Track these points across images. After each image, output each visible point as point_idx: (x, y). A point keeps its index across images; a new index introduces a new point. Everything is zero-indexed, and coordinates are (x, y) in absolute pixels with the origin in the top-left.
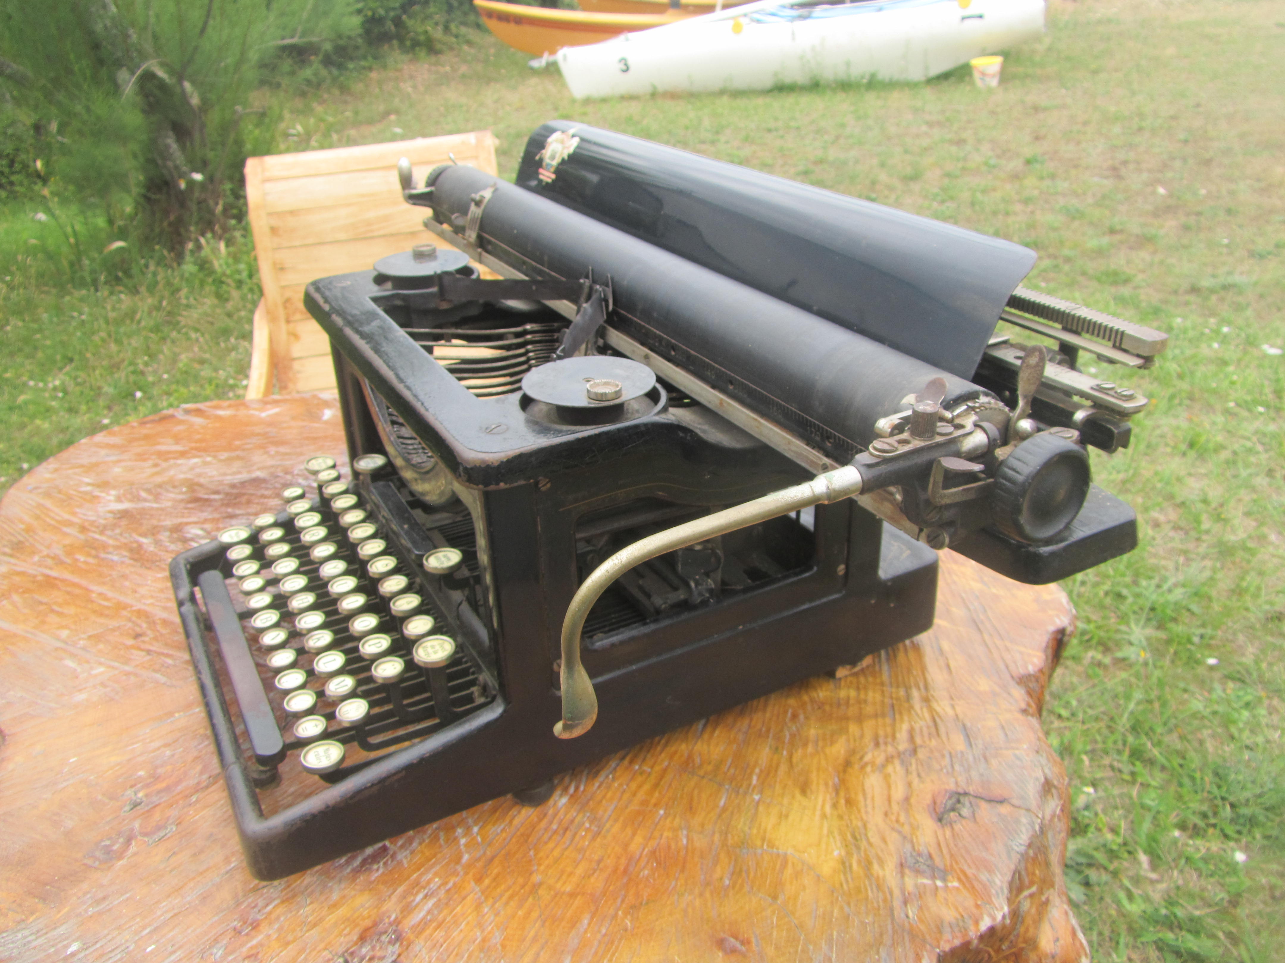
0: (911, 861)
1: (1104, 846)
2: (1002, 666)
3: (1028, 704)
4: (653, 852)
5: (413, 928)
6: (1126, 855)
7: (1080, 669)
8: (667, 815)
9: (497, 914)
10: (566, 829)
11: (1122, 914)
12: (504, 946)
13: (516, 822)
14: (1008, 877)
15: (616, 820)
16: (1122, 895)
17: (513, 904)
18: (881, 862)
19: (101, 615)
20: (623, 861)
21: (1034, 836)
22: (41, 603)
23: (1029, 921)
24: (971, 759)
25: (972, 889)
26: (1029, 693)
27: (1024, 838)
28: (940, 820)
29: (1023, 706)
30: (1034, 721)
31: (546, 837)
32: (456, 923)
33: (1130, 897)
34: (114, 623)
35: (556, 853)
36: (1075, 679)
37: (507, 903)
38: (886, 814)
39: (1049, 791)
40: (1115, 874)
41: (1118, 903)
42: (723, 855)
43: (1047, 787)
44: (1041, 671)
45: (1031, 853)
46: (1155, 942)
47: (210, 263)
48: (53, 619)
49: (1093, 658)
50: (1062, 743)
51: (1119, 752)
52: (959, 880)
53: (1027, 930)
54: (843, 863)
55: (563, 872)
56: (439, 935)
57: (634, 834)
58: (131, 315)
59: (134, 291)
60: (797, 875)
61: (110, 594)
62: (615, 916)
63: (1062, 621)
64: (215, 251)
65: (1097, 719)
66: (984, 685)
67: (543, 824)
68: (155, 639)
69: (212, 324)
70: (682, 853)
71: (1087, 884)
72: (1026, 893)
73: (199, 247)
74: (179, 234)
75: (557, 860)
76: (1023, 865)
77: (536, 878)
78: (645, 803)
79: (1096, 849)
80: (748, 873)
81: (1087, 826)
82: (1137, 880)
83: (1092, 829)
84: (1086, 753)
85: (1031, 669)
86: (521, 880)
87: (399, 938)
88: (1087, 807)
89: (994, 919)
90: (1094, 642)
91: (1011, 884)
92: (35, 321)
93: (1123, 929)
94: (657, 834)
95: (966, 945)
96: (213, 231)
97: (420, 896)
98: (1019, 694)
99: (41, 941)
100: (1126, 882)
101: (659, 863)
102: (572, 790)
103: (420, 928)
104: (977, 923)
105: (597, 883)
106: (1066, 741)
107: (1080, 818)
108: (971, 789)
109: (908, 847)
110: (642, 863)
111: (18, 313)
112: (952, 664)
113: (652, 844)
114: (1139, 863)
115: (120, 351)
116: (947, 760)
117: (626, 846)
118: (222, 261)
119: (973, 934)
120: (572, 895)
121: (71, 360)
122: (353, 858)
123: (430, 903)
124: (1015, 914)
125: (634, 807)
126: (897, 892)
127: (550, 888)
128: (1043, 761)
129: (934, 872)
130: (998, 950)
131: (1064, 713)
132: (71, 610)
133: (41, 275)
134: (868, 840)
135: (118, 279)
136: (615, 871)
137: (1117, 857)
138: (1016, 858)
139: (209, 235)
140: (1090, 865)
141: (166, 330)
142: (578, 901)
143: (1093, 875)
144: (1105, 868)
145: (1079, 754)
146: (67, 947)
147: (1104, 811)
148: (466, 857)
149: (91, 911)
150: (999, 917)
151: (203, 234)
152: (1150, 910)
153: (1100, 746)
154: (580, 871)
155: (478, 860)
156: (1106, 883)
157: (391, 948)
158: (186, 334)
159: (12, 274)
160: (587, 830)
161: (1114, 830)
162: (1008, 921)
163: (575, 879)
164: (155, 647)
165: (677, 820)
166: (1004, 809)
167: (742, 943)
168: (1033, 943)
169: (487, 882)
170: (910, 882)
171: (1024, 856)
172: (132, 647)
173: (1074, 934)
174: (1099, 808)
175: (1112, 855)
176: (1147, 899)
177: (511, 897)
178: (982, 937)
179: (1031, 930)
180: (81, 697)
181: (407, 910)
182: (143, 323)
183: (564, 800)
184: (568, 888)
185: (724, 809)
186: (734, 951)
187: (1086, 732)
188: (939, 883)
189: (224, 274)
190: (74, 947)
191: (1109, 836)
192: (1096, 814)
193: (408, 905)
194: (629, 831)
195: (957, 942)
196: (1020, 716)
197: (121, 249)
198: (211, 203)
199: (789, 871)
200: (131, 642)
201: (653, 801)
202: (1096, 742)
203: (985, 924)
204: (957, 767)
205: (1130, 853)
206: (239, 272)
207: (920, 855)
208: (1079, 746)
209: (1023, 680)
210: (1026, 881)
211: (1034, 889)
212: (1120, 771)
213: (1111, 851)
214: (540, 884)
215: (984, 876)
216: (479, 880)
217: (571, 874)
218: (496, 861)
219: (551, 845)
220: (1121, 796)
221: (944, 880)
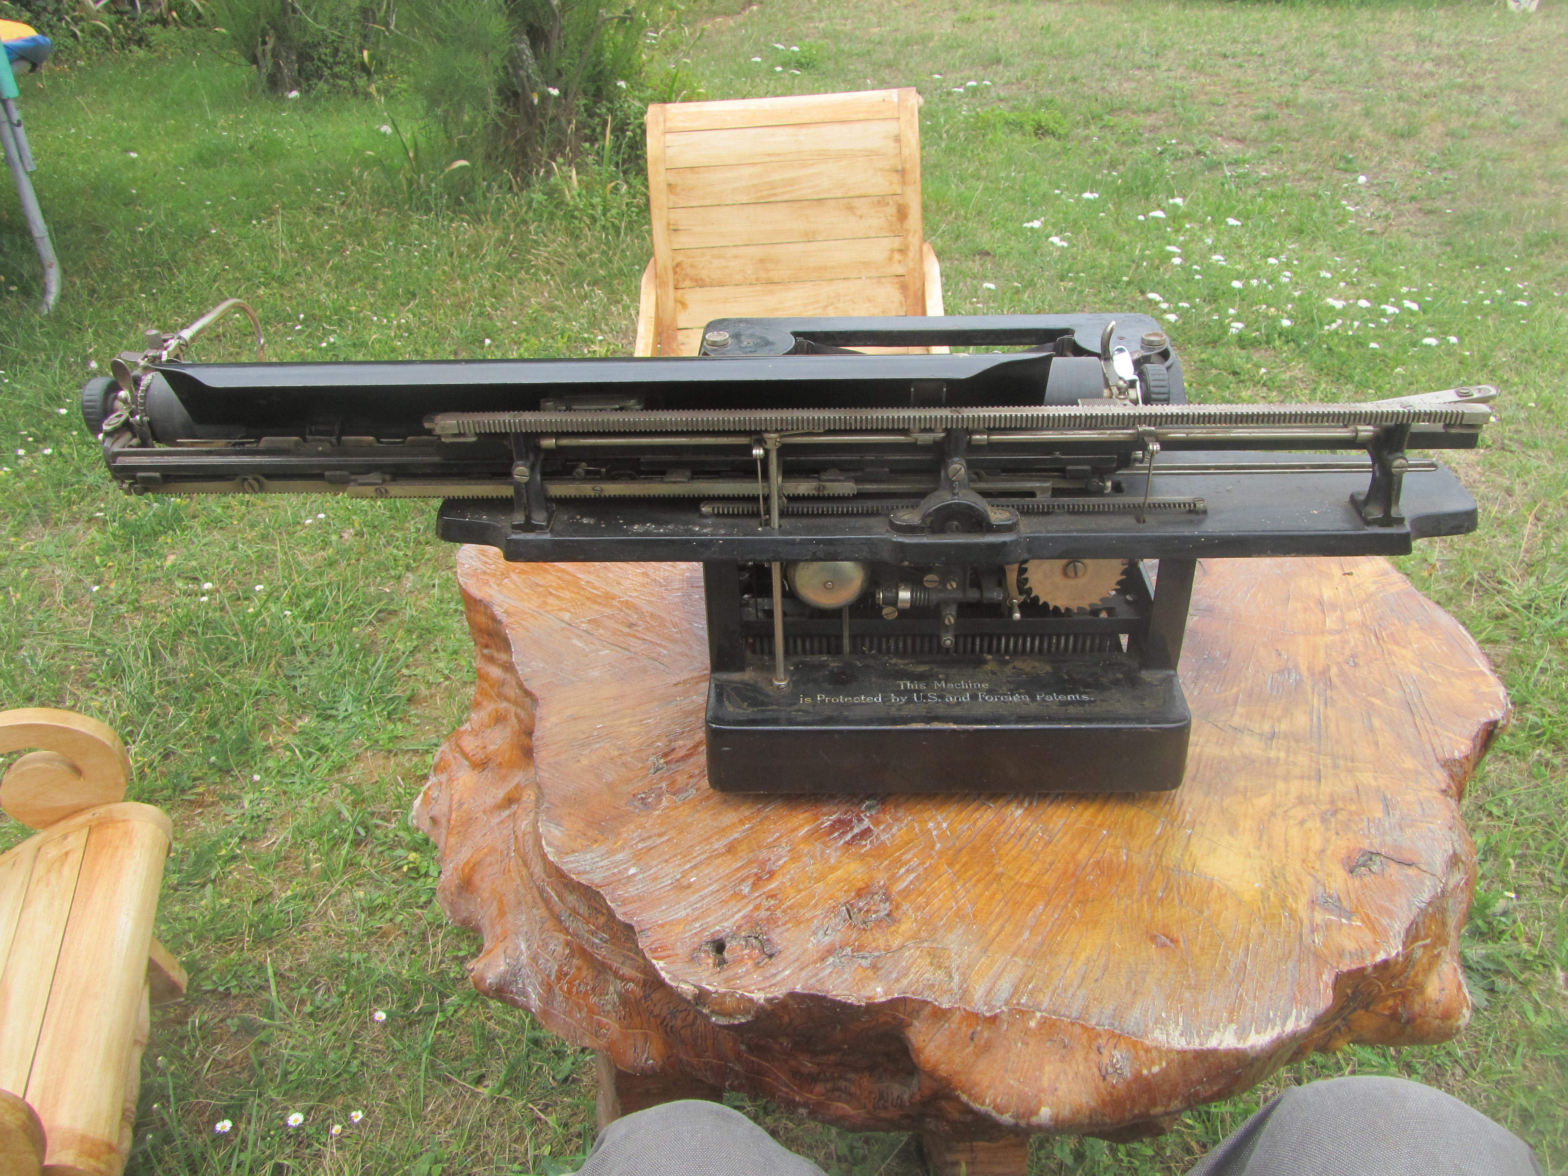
0: (1322, 900)
1: (1518, 955)
2: (1428, 747)
3: (1449, 786)
4: (1097, 863)
5: (900, 893)
6: (1541, 968)
7: (1523, 765)
8: (1109, 835)
9: (968, 892)
10: (1022, 835)
11: (1525, 1025)
12: (975, 916)
13: (980, 823)
14: (1407, 925)
15: (1065, 834)
16: (1529, 1007)
17: (981, 886)
18: (1295, 897)
19: (595, 602)
20: (1071, 865)
21: (1435, 897)
22: (538, 585)
23: (1418, 968)
24: (1387, 825)
25: (1373, 930)
26: (1452, 777)
27: (1426, 896)
28: (1351, 872)
29: (1444, 787)
30: (1453, 803)
31: (1005, 839)
32: (935, 894)
33: (1538, 1011)
34: (608, 611)
35: (1014, 852)
36: (1515, 777)
37: (975, 885)
38: (1304, 861)
39: (1456, 864)
40: (1524, 985)
41: (1523, 1014)
42: (1157, 873)
43: (1454, 860)
44: (1466, 757)
45: (1430, 910)
46: (1556, 1058)
47: (561, 192)
48: (551, 600)
49: (1540, 755)
50: (1487, 843)
51: (1553, 862)
52: (1363, 921)
53: (1416, 975)
54: (1262, 893)
55: (1020, 868)
56: (921, 900)
57: (1081, 846)
58: (475, 248)
59: (477, 219)
60: (1222, 896)
61: (597, 584)
62: (1066, 906)
63: (1496, 714)
64: (567, 178)
65: (1533, 822)
66: (1409, 763)
67: (1002, 829)
68: (647, 629)
69: (561, 264)
70: (1123, 866)
71: (1492, 991)
72: (1420, 943)
73: (549, 172)
74: (525, 155)
75: (1015, 858)
76: (1421, 919)
77: (998, 869)
78: (1089, 823)
79: (1508, 957)
80: (1178, 889)
81: (1502, 932)
82: (1548, 995)
83: (1506, 936)
84: (1514, 857)
85: (1457, 755)
86: (986, 869)
87: (887, 898)
88: (1504, 913)
89: (1389, 954)
90: (1545, 738)
91: (1408, 931)
92: (375, 246)
93: (1522, 1040)
94: (1101, 849)
95: (1362, 970)
96: (563, 155)
97: (903, 870)
98: (1441, 777)
99: (605, 862)
100: (1536, 995)
101: (1102, 872)
102: (1026, 804)
103: (906, 893)
104: (1373, 955)
105: (1049, 879)
106: (1493, 841)
107: (1495, 923)
108: (1383, 852)
109: (1320, 889)
110: (1088, 869)
111: (356, 236)
112: (1381, 740)
113: (1097, 856)
114: (1555, 979)
115: (464, 289)
116: (1365, 823)
117: (1074, 855)
118: (574, 193)
119: (1369, 962)
120: (1030, 886)
121: (414, 295)
122: (845, 833)
123: (912, 876)
124: (1408, 958)
125: (1080, 824)
126: (1306, 922)
127: (1010, 878)
128: (1455, 837)
129: (1341, 911)
130: (1388, 987)
131: (1495, 811)
132: (567, 594)
133: (375, 191)
134: (1285, 879)
135: (459, 203)
136: (1065, 873)
137: (1530, 968)
138: (1415, 911)
139: (560, 160)
140: (1498, 972)
141: (513, 267)
142: (1034, 891)
143: (1500, 983)
144: (1515, 979)
145: (1506, 856)
146: (627, 869)
147: (1524, 921)
148: (938, 845)
149: (640, 846)
150: (1394, 953)
151: (552, 157)
152: (1556, 1025)
153: (1532, 852)
154: (1035, 868)
155: (949, 849)
156: (1513, 993)
157: (882, 905)
158: (535, 274)
159: (346, 189)
160: (1040, 838)
161: (1531, 941)
162: (1400, 959)
163: (1030, 875)
164: (649, 636)
165: (1118, 841)
166: (1411, 872)
167: (1172, 941)
168: (1420, 988)
169: (958, 866)
170: (1319, 917)
171: (1423, 912)
172: (629, 635)
173: (1459, 987)
174: (1519, 916)
175: (1525, 965)
176: (1556, 1014)
177: (978, 881)
178: (1375, 967)
179: (1420, 978)
180: (595, 673)
181: (893, 879)
182: (488, 259)
183: (1020, 812)
184: (1026, 881)
185: (1159, 838)
186: (1164, 945)
187: (1517, 835)
188: (1344, 921)
189: (576, 208)
190: (632, 871)
191: (1525, 946)
192: (1514, 922)
193: (893, 875)
194: (1076, 844)
195: (1354, 967)
196: (1439, 795)
197: (462, 168)
198: (563, 120)
199: (1215, 892)
200: (626, 630)
201: (1098, 822)
202: (1528, 847)
203: (1381, 957)
204: (1373, 831)
205: (1545, 966)
206: (593, 206)
207: (1331, 897)
208: (1507, 849)
209: (1447, 764)
210: (1422, 934)
211: (1428, 941)
212: (1550, 881)
213: (1525, 961)
214: (1002, 874)
215: (1385, 921)
216: (951, 864)
217: (1027, 870)
218: (964, 852)
219: (1009, 846)
220: (1547, 907)
221: (1349, 919)
